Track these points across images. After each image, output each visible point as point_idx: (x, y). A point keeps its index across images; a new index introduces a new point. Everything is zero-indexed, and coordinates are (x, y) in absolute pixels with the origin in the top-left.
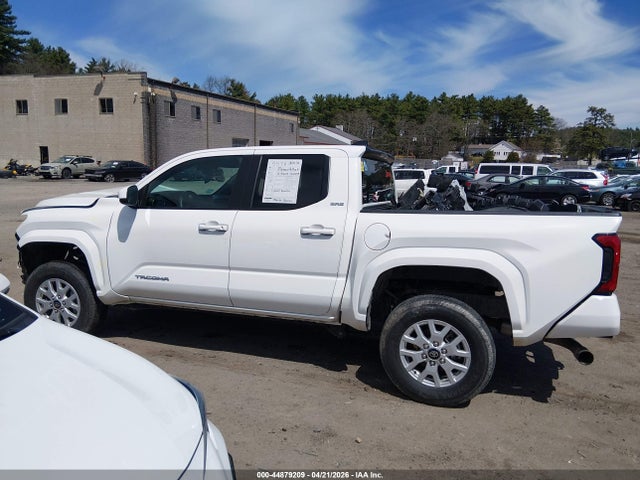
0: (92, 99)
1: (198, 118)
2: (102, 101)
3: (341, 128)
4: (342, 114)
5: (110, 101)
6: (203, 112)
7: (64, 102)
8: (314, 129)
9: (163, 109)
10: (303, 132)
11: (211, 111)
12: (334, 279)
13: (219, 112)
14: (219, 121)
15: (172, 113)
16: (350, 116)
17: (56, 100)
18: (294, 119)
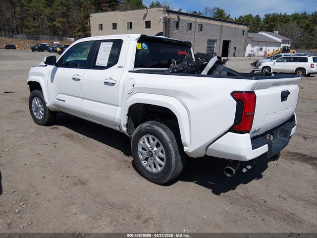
0: (142, 22)
1: (190, 29)
2: (146, 22)
3: (277, 32)
4: (281, 24)
5: (150, 22)
6: (193, 26)
7: (131, 23)
8: (260, 33)
9: (173, 25)
10: (251, 35)
11: (197, 25)
12: (116, 107)
13: (202, 26)
14: (201, 30)
15: (177, 27)
16: (285, 25)
17: (128, 23)
18: (245, 28)
